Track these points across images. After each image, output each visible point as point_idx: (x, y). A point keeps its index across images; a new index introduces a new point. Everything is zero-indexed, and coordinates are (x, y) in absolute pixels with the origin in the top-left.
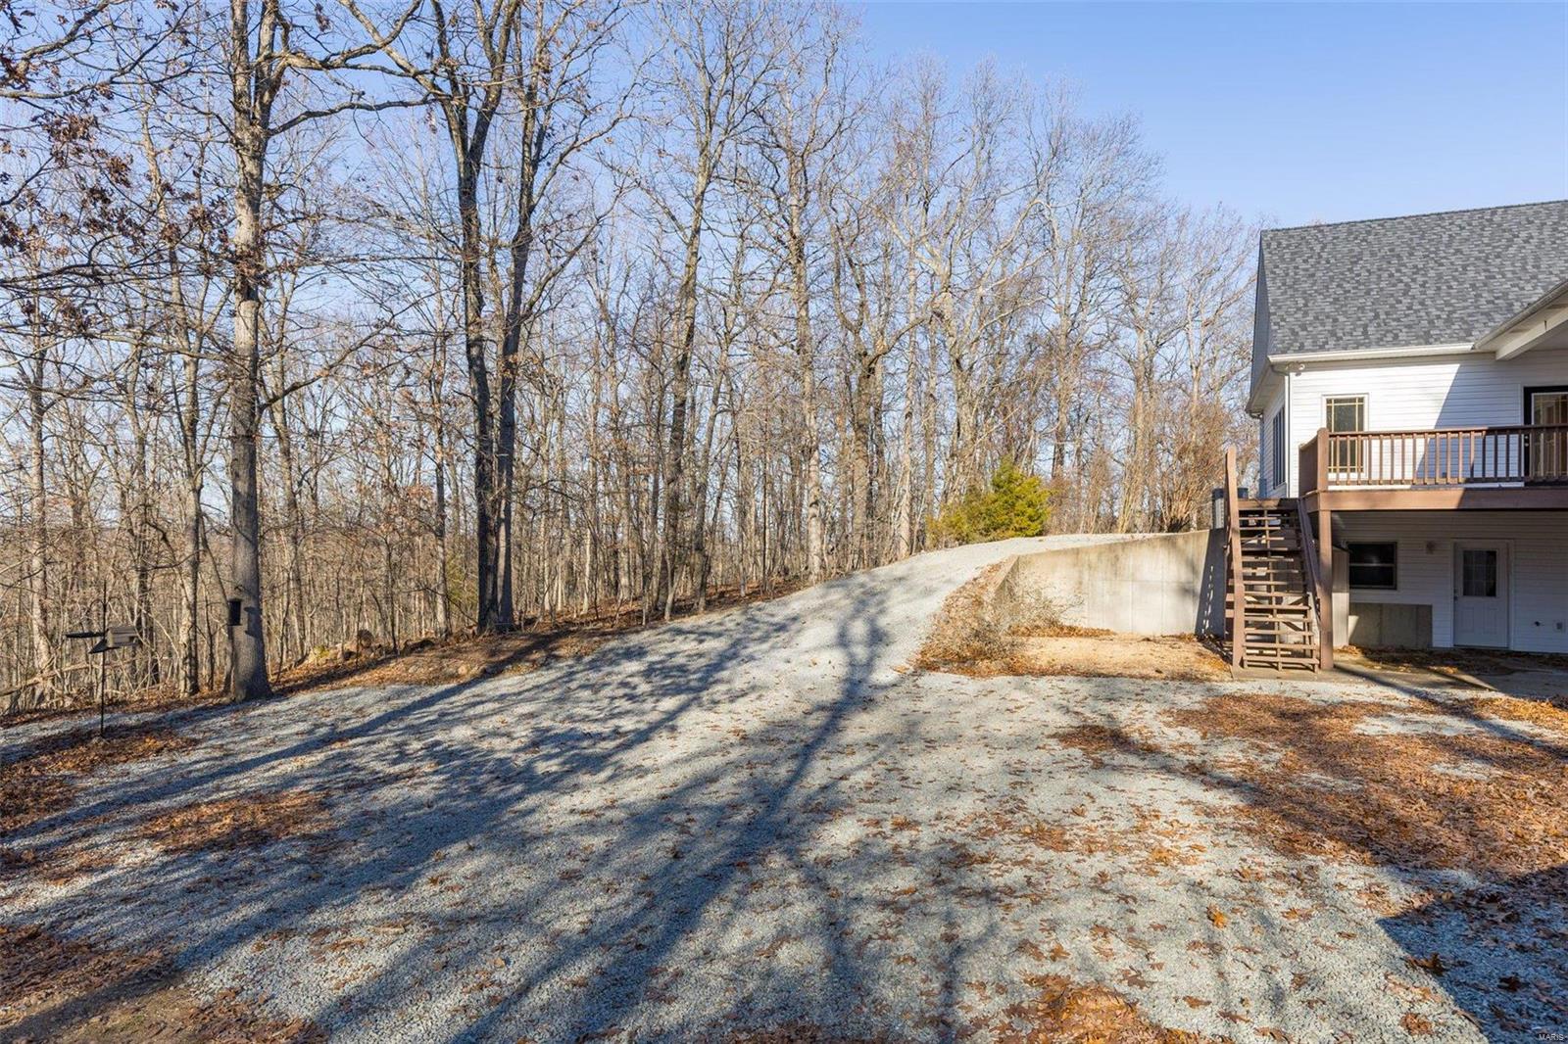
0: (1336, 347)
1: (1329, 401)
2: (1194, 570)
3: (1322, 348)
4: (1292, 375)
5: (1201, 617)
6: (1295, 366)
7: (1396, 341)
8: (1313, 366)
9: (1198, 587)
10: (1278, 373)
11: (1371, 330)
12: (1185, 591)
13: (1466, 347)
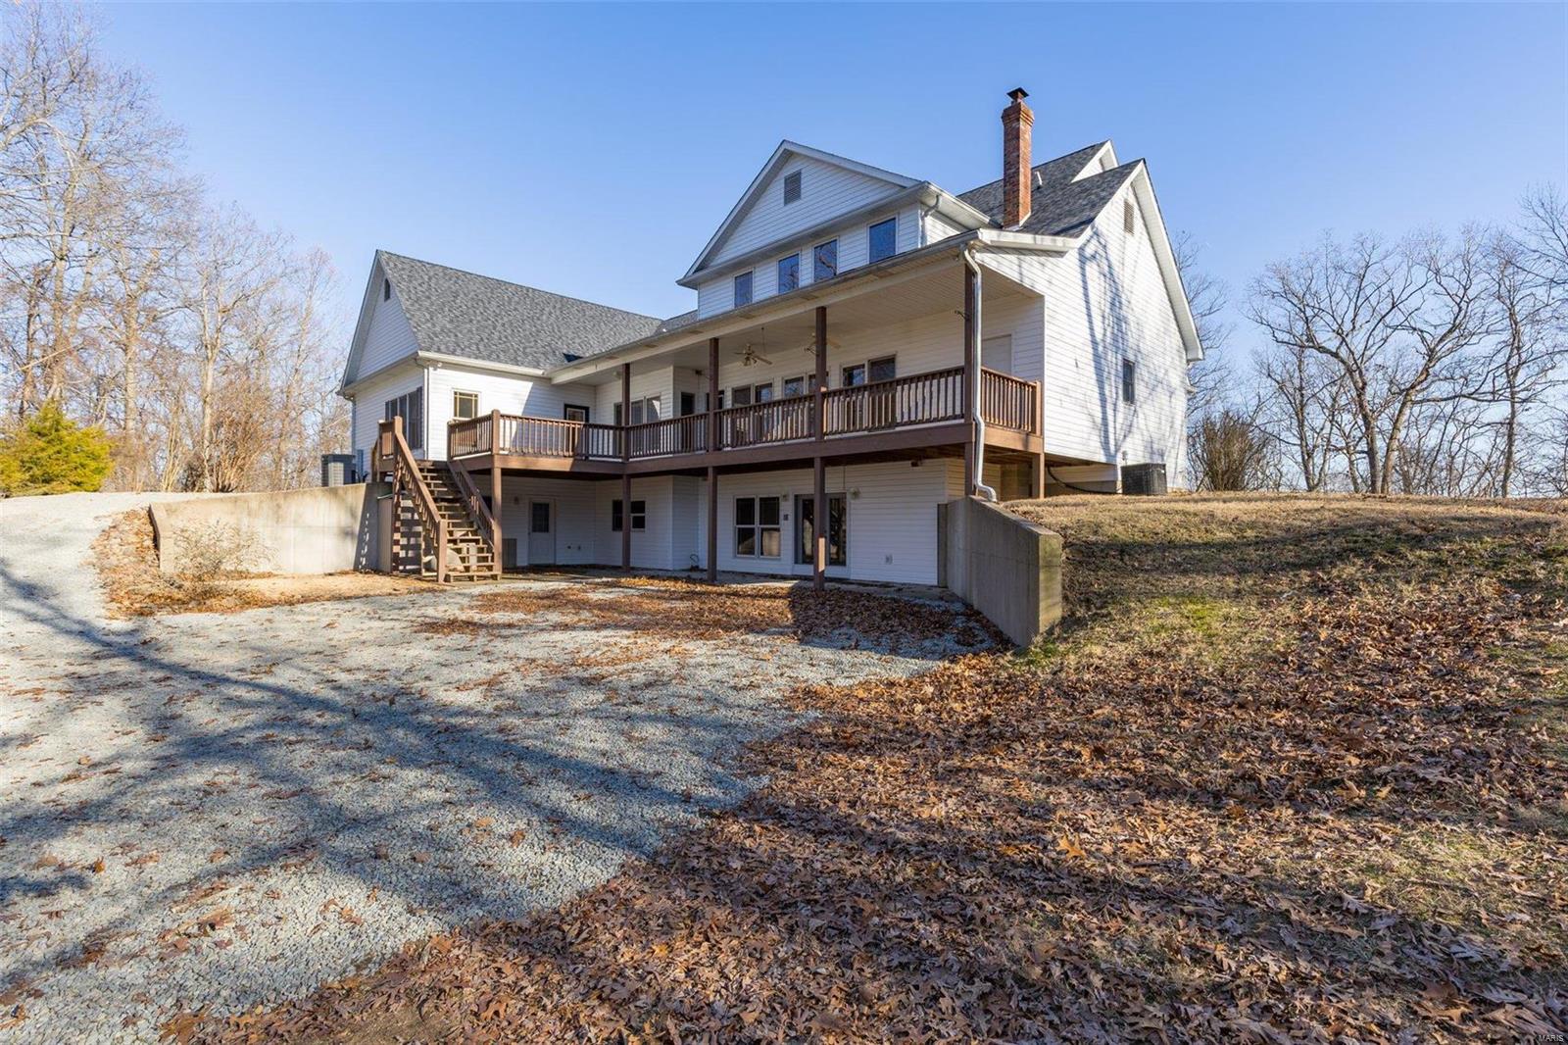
0: (462, 355)
1: (456, 393)
2: (353, 515)
3: (453, 353)
4: (431, 369)
5: (358, 555)
6: (434, 363)
7: (498, 359)
8: (447, 365)
9: (357, 529)
10: (419, 365)
11: (481, 347)
12: (346, 533)
13: (539, 372)
